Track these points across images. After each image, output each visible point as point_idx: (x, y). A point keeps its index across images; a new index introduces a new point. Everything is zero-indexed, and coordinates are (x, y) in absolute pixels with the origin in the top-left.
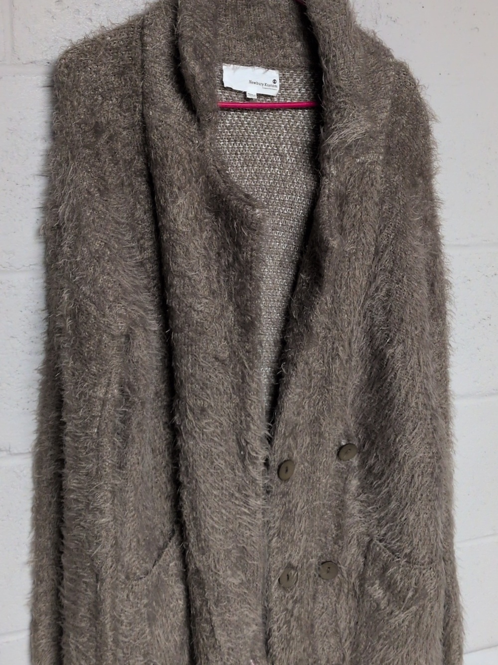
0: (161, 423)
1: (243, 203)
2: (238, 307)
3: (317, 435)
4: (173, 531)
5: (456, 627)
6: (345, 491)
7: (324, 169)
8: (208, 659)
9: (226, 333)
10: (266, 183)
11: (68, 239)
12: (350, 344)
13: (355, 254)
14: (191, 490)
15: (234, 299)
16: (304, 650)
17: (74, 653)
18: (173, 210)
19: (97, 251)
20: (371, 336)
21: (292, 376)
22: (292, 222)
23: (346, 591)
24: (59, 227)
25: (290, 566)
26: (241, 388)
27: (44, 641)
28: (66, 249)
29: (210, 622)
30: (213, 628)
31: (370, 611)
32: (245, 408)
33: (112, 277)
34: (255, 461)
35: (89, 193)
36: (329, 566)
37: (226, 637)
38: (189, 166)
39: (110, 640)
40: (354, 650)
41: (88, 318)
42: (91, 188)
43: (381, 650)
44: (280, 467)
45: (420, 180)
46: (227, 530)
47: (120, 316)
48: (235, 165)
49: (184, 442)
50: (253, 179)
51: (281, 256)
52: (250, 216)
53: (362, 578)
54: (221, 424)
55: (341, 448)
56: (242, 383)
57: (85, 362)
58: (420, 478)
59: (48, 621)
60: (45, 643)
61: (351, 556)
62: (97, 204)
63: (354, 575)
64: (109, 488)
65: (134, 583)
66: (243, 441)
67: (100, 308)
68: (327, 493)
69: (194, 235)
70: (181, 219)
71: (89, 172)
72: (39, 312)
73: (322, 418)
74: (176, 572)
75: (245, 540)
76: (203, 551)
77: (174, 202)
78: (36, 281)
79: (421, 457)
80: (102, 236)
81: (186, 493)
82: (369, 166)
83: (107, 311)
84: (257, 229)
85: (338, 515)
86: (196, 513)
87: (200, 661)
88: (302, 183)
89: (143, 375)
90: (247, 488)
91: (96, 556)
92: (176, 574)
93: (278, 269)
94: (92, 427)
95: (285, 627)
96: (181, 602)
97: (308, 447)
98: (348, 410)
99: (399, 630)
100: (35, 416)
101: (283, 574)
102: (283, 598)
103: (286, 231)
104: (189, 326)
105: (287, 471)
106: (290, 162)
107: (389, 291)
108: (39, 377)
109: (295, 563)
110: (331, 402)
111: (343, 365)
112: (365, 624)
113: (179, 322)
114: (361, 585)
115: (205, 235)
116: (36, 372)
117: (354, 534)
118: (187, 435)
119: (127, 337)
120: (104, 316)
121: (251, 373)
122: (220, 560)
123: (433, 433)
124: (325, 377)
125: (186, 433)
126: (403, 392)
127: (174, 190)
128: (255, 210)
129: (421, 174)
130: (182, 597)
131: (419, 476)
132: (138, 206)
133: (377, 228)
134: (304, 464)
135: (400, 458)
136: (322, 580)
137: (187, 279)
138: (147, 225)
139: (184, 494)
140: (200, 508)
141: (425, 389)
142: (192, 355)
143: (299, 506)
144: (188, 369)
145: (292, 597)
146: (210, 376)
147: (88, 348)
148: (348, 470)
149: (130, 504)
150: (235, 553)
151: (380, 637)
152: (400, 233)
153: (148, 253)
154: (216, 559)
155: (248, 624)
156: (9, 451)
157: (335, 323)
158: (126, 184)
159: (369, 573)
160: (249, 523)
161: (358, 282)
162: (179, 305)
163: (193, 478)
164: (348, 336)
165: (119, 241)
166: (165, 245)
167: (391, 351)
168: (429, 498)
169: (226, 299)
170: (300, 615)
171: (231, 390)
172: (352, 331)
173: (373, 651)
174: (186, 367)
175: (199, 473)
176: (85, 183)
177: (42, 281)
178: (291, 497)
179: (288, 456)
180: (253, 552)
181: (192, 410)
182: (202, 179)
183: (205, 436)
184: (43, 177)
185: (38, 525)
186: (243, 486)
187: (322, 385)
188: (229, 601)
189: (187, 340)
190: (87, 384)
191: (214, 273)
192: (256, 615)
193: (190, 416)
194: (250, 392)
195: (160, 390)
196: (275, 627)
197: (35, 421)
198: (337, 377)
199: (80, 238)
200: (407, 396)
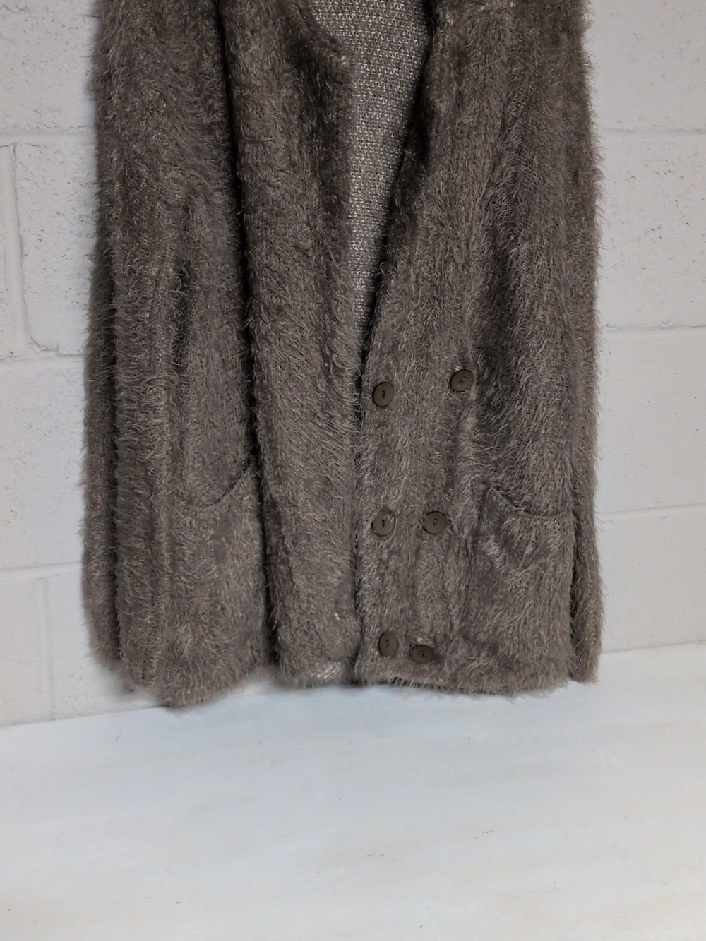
0: (234, 330)
1: (327, 50)
2: (323, 184)
3: (425, 356)
4: (248, 461)
5: (592, 601)
6: (458, 429)
7: (438, 16)
8: (284, 605)
9: (308, 216)
10: (367, 35)
11: (119, 88)
12: (468, 245)
13: (476, 128)
14: (266, 408)
15: (318, 175)
16: (402, 611)
17: (128, 580)
18: (245, 58)
19: (150, 102)
20: (493, 234)
21: (391, 278)
22: (399, 87)
23: (456, 549)
24: (109, 75)
25: (386, 510)
26: (327, 284)
27: (98, 574)
28: (116, 100)
29: (286, 562)
30: (290, 570)
31: (483, 573)
32: (330, 309)
33: (168, 134)
34: (341, 374)
35: (143, 32)
36: (436, 518)
37: (305, 581)
38: (265, 5)
39: (167, 563)
40: (463, 619)
41: (139, 182)
42: (145, 27)
43: (494, 616)
44: (375, 388)
45: (564, 36)
46: (308, 456)
47: (176, 181)
48: (327, 11)
49: (258, 350)
50: (350, 29)
51: (385, 130)
52: (334, 65)
53: (476, 534)
54: (301, 328)
55: (454, 374)
56: (327, 279)
57: (136, 233)
58: (545, 409)
59: (102, 552)
60: (99, 577)
61: (464, 509)
62: (151, 46)
63: (466, 530)
64: (163, 384)
65: (198, 509)
66: (327, 350)
67: (153, 170)
68: (436, 430)
69: (271, 91)
70: (254, 71)
71: (143, 7)
72: (91, 185)
73: (430, 336)
74: (251, 507)
75: (329, 469)
76: (279, 479)
77: (245, 49)
78: (87, 147)
79: (547, 383)
80: (157, 84)
81: (260, 412)
82: (496, 15)
83: (161, 174)
84: (343, 82)
85: (450, 458)
86: (272, 434)
87: (275, 608)
88: (411, 35)
89: (206, 258)
90: (332, 408)
91: (149, 462)
92: (250, 510)
93: (381, 147)
94: (144, 312)
95: (378, 578)
96: (257, 543)
97: (412, 371)
98: (465, 330)
99: (515, 593)
100: (86, 312)
101: (376, 518)
102: (376, 546)
103: (392, 99)
104: (263, 204)
105: (384, 396)
106: (397, 8)
107: (515, 174)
108: (90, 264)
109: (392, 506)
110: (442, 316)
111: (459, 271)
112: (477, 588)
113: (251, 200)
114: (474, 542)
115: (284, 92)
116: (87, 258)
117: (467, 481)
118: (262, 340)
119: (186, 210)
120: (157, 179)
121: (337, 267)
122: (299, 491)
123: (563, 355)
124: (435, 285)
125: (260, 339)
126: (528, 302)
127: (245, 33)
128: (341, 58)
129: (566, 29)
130: (258, 537)
131: (544, 406)
132: (205, 56)
133: (504, 95)
134: (407, 392)
135: (521, 384)
136: (427, 535)
137: (261, 146)
138: (217, 80)
139: (258, 412)
140: (276, 427)
141: (556, 299)
142: (266, 241)
143: (400, 441)
144: (262, 259)
145: (388, 546)
146: (289, 269)
147: (139, 217)
148: (463, 404)
149: (194, 415)
150: (318, 485)
151: (493, 602)
152: (532, 102)
153: (218, 117)
154: (294, 490)
155: (331, 569)
156: (58, 351)
157: (449, 217)
158: (191, 26)
159: (484, 527)
160: (334, 449)
161: (479, 165)
162: (252, 179)
163: (269, 392)
164: (465, 235)
165: (177, 93)
166: (237, 104)
167: (514, 250)
168: (556, 434)
169: (309, 174)
170: (397, 569)
171: (314, 286)
172: (471, 229)
173: (485, 619)
174: (260, 255)
175: (275, 386)
176: (138, 21)
177: (93, 147)
178: (390, 428)
179: (386, 378)
180: (340, 485)
181: (266, 309)
182: (281, 20)
183: (282, 341)
184: (93, 18)
185: (91, 441)
186: (327, 404)
187: (432, 296)
188: (309, 540)
189: (261, 223)
190: (137, 259)
191: (296, 141)
192: (343, 560)
193: (265, 317)
194: (336, 290)
195: (233, 290)
196: (365, 578)
197: (87, 317)
198: (451, 285)
199: (131, 84)
200: (532, 306)
